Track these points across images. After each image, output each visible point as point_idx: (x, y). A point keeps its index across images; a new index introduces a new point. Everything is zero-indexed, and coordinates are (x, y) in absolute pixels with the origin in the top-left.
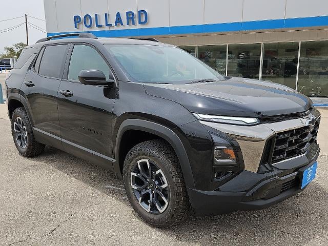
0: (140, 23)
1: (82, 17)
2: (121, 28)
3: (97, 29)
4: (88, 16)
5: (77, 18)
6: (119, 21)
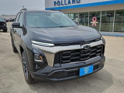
0: (77, 3)
1: (57, 2)
2: (70, 5)
3: (61, 6)
4: (59, 1)
5: (55, 2)
6: (69, 2)
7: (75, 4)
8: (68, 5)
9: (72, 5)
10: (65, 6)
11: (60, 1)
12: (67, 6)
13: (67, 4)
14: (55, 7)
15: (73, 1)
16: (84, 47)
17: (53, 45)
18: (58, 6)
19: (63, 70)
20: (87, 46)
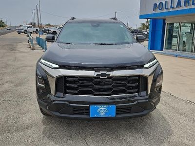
0: (193, 4)
1: (158, 5)
2: (180, 9)
3: (165, 11)
4: (161, 3)
5: (155, 5)
6: (179, 4)
7: (189, 7)
8: (177, 9)
9: (185, 8)
10: (171, 10)
11: (164, 3)
12: (174, 10)
13: (175, 6)
14: (154, 12)
15: (187, 2)
16: (97, 75)
17: (57, 66)
18: (159, 11)
19: (66, 102)
20: (103, 75)
